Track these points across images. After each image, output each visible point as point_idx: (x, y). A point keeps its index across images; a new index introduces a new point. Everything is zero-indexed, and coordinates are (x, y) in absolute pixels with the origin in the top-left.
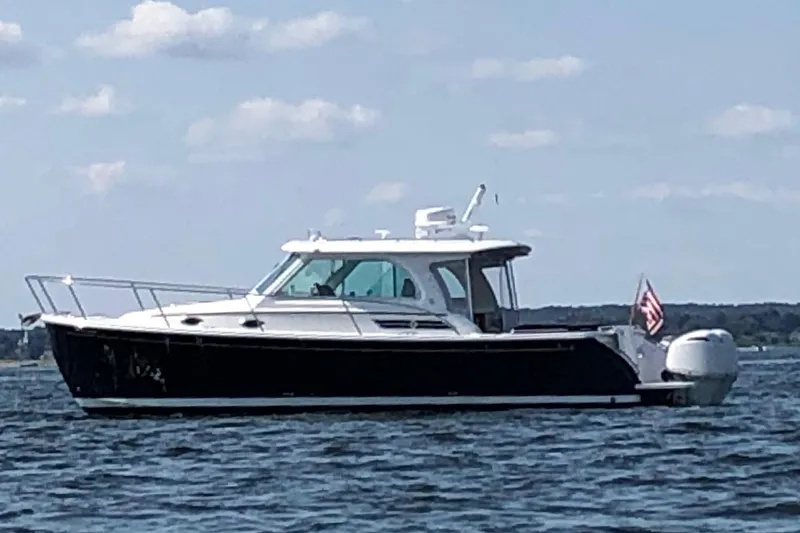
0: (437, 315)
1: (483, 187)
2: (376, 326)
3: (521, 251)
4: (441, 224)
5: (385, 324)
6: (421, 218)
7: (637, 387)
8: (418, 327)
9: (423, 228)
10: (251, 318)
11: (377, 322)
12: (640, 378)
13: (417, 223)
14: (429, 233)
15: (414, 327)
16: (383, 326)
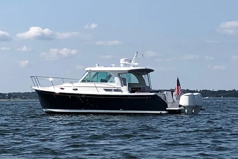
0: (117, 88)
1: (137, 52)
2: (104, 91)
4: (127, 63)
5: (106, 90)
6: (122, 61)
7: (167, 109)
8: (114, 91)
9: (123, 64)
10: (75, 88)
11: (105, 89)
12: (168, 106)
13: (121, 63)
14: (124, 65)
15: (113, 91)
16: (106, 91)
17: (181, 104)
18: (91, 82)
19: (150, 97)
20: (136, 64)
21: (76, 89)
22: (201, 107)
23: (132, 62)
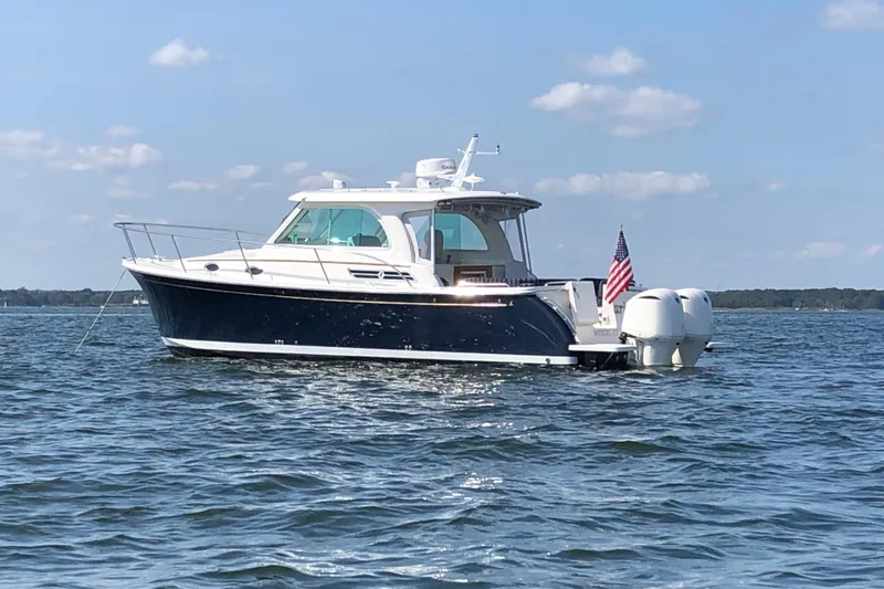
0: (393, 266)
1: (477, 137)
2: (351, 277)
3: (532, 205)
4: (442, 174)
5: (358, 274)
7: (572, 348)
8: (385, 278)
9: (425, 178)
10: (252, 264)
11: (352, 272)
12: (577, 339)
13: (418, 174)
14: (430, 183)
15: (381, 278)
16: (356, 276)
17: (626, 329)
18: (306, 244)
19: (511, 304)
20: (473, 179)
21: (255, 271)
22: (707, 343)
23: (459, 170)
